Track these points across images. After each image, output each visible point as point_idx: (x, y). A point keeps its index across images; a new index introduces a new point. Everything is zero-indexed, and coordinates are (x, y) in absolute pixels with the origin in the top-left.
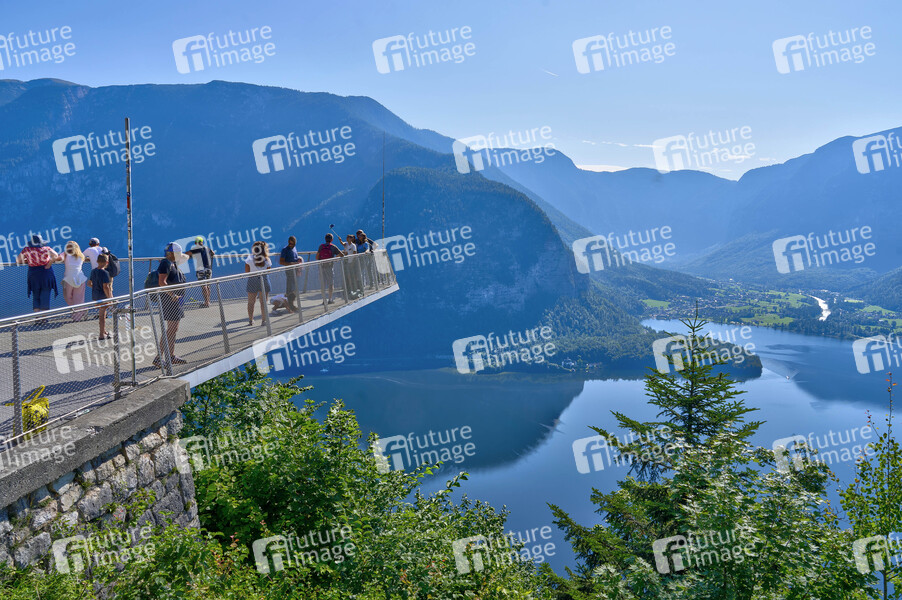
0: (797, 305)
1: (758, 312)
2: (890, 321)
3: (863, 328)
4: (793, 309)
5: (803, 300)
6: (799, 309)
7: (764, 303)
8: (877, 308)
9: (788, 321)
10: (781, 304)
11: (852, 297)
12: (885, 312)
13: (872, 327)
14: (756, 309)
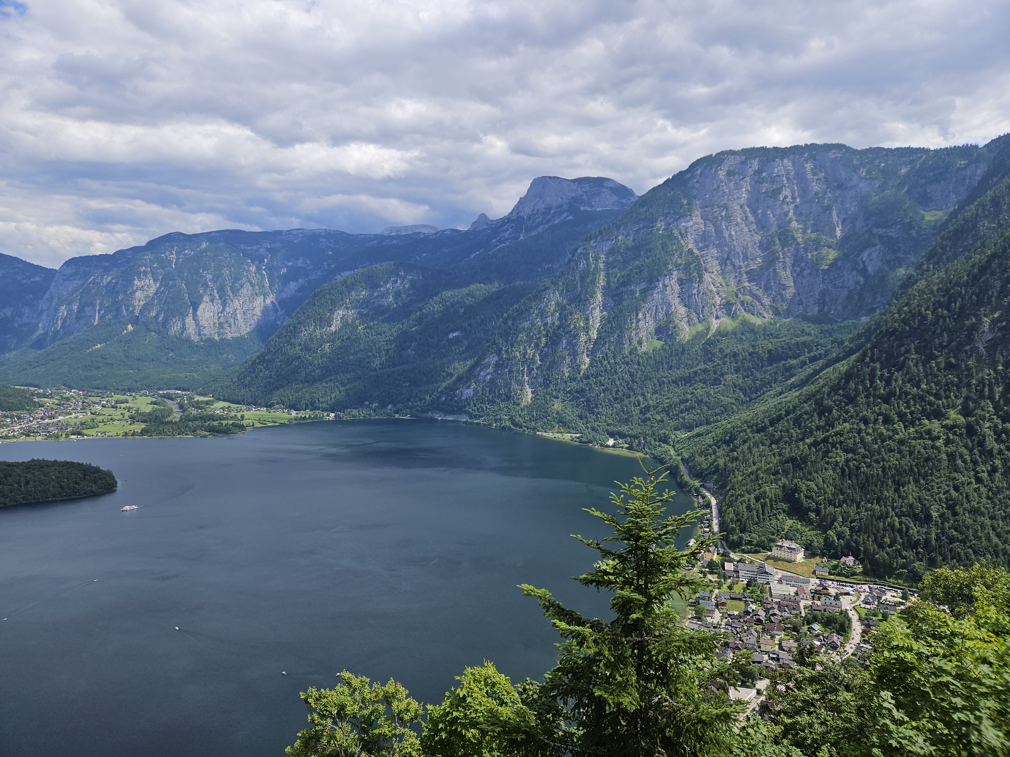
0: (148, 409)
1: (103, 421)
2: (239, 415)
3: (216, 423)
4: (144, 414)
5: (155, 403)
6: (150, 414)
7: (109, 411)
8: (226, 404)
9: (139, 427)
10: (129, 409)
11: (201, 394)
12: (233, 406)
13: (224, 422)
14: (100, 418)
